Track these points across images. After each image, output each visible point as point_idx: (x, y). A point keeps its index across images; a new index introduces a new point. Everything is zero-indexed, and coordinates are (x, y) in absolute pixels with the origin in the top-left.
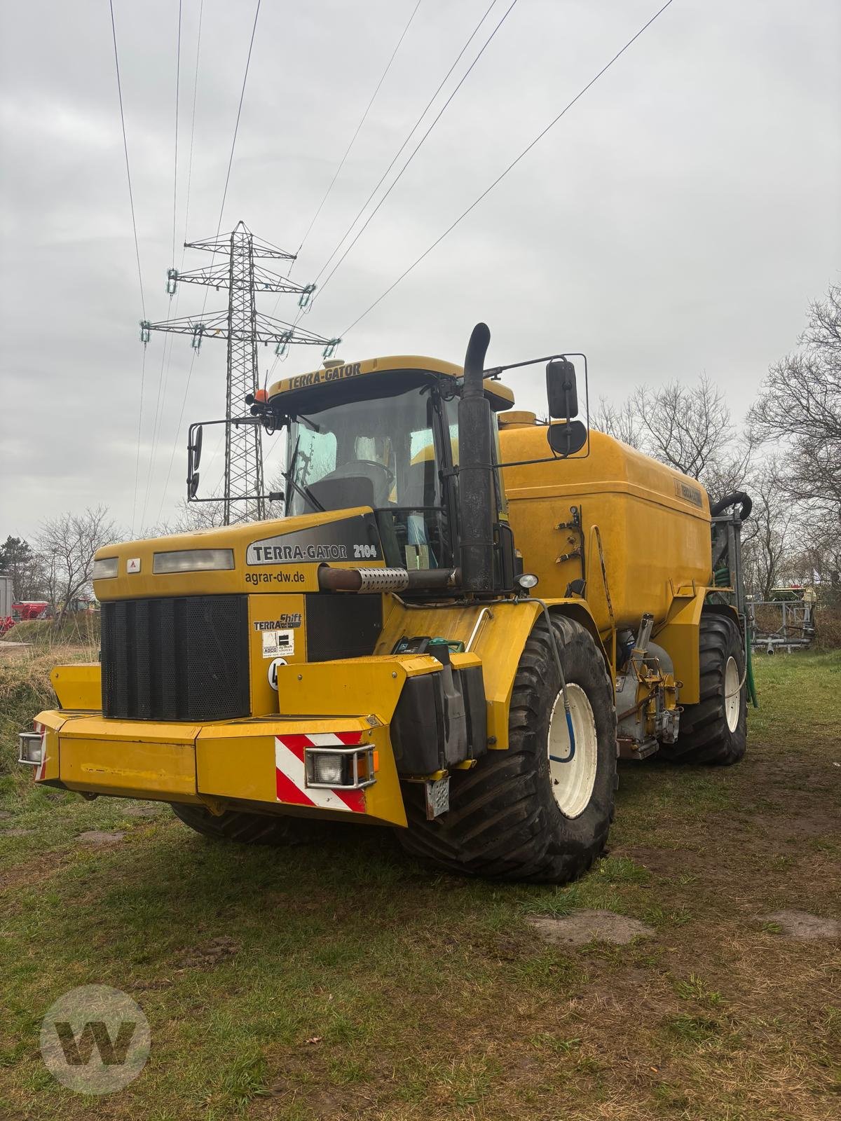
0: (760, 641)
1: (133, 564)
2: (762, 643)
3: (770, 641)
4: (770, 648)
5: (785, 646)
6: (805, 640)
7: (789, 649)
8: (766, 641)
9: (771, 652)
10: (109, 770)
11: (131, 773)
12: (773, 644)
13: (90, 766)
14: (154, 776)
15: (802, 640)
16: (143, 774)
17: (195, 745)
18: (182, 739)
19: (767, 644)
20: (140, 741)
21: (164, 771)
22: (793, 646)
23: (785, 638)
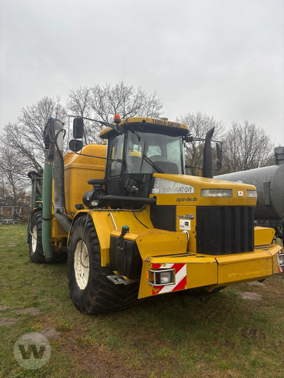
0: (4, 220)
1: (241, 193)
2: (4, 221)
3: (7, 220)
4: (7, 223)
5: (12, 222)
6: (19, 220)
7: (14, 223)
8: (6, 220)
9: (8, 224)
10: (241, 274)
11: (250, 273)
12: (8, 221)
13: (233, 274)
14: (259, 272)
15: (18, 220)
16: (255, 272)
17: (272, 258)
18: (268, 257)
19: (6, 221)
20: (254, 260)
21: (262, 270)
22: (15, 222)
23: (13, 219)
